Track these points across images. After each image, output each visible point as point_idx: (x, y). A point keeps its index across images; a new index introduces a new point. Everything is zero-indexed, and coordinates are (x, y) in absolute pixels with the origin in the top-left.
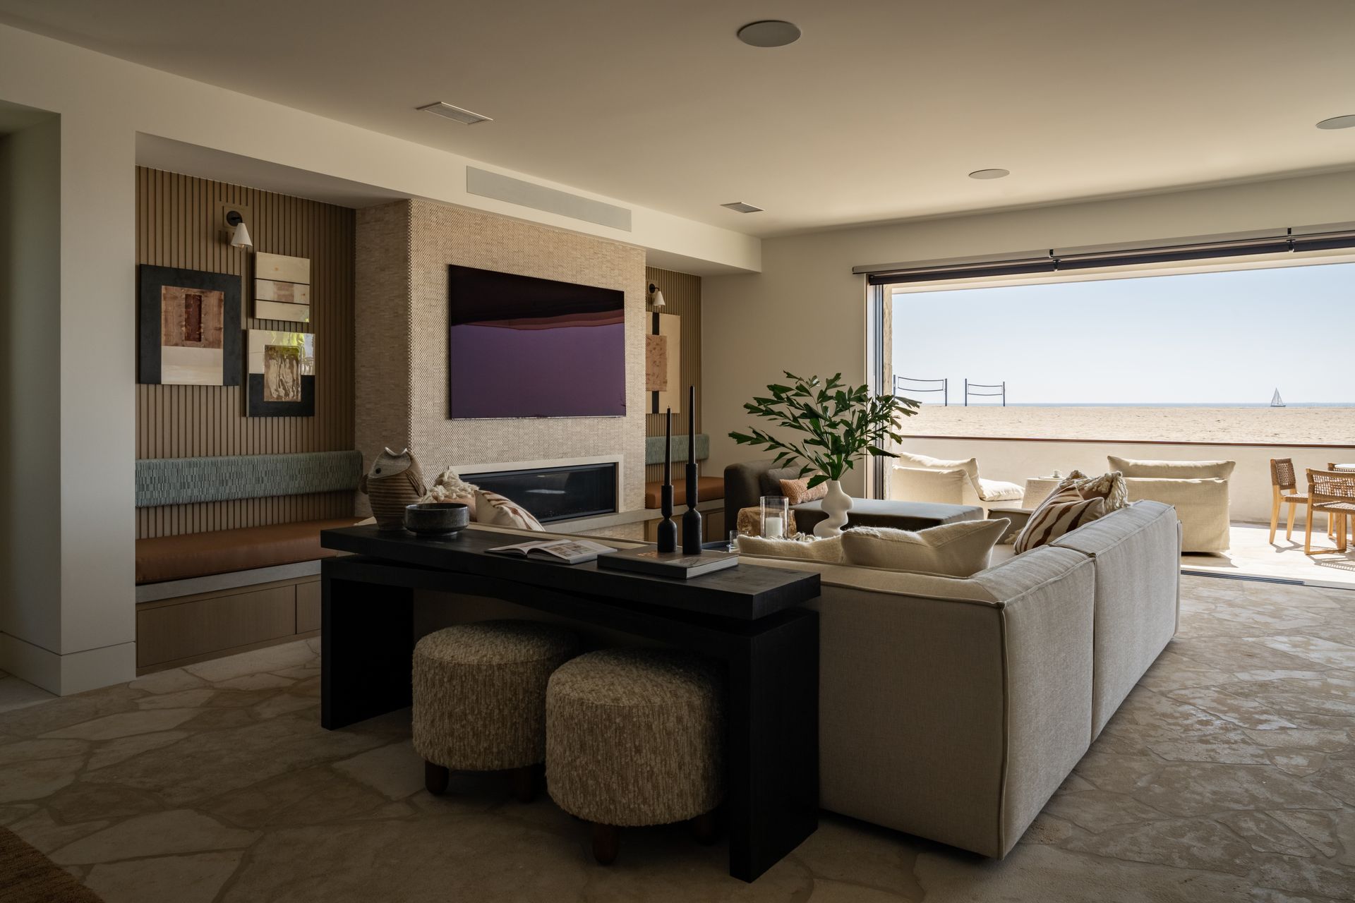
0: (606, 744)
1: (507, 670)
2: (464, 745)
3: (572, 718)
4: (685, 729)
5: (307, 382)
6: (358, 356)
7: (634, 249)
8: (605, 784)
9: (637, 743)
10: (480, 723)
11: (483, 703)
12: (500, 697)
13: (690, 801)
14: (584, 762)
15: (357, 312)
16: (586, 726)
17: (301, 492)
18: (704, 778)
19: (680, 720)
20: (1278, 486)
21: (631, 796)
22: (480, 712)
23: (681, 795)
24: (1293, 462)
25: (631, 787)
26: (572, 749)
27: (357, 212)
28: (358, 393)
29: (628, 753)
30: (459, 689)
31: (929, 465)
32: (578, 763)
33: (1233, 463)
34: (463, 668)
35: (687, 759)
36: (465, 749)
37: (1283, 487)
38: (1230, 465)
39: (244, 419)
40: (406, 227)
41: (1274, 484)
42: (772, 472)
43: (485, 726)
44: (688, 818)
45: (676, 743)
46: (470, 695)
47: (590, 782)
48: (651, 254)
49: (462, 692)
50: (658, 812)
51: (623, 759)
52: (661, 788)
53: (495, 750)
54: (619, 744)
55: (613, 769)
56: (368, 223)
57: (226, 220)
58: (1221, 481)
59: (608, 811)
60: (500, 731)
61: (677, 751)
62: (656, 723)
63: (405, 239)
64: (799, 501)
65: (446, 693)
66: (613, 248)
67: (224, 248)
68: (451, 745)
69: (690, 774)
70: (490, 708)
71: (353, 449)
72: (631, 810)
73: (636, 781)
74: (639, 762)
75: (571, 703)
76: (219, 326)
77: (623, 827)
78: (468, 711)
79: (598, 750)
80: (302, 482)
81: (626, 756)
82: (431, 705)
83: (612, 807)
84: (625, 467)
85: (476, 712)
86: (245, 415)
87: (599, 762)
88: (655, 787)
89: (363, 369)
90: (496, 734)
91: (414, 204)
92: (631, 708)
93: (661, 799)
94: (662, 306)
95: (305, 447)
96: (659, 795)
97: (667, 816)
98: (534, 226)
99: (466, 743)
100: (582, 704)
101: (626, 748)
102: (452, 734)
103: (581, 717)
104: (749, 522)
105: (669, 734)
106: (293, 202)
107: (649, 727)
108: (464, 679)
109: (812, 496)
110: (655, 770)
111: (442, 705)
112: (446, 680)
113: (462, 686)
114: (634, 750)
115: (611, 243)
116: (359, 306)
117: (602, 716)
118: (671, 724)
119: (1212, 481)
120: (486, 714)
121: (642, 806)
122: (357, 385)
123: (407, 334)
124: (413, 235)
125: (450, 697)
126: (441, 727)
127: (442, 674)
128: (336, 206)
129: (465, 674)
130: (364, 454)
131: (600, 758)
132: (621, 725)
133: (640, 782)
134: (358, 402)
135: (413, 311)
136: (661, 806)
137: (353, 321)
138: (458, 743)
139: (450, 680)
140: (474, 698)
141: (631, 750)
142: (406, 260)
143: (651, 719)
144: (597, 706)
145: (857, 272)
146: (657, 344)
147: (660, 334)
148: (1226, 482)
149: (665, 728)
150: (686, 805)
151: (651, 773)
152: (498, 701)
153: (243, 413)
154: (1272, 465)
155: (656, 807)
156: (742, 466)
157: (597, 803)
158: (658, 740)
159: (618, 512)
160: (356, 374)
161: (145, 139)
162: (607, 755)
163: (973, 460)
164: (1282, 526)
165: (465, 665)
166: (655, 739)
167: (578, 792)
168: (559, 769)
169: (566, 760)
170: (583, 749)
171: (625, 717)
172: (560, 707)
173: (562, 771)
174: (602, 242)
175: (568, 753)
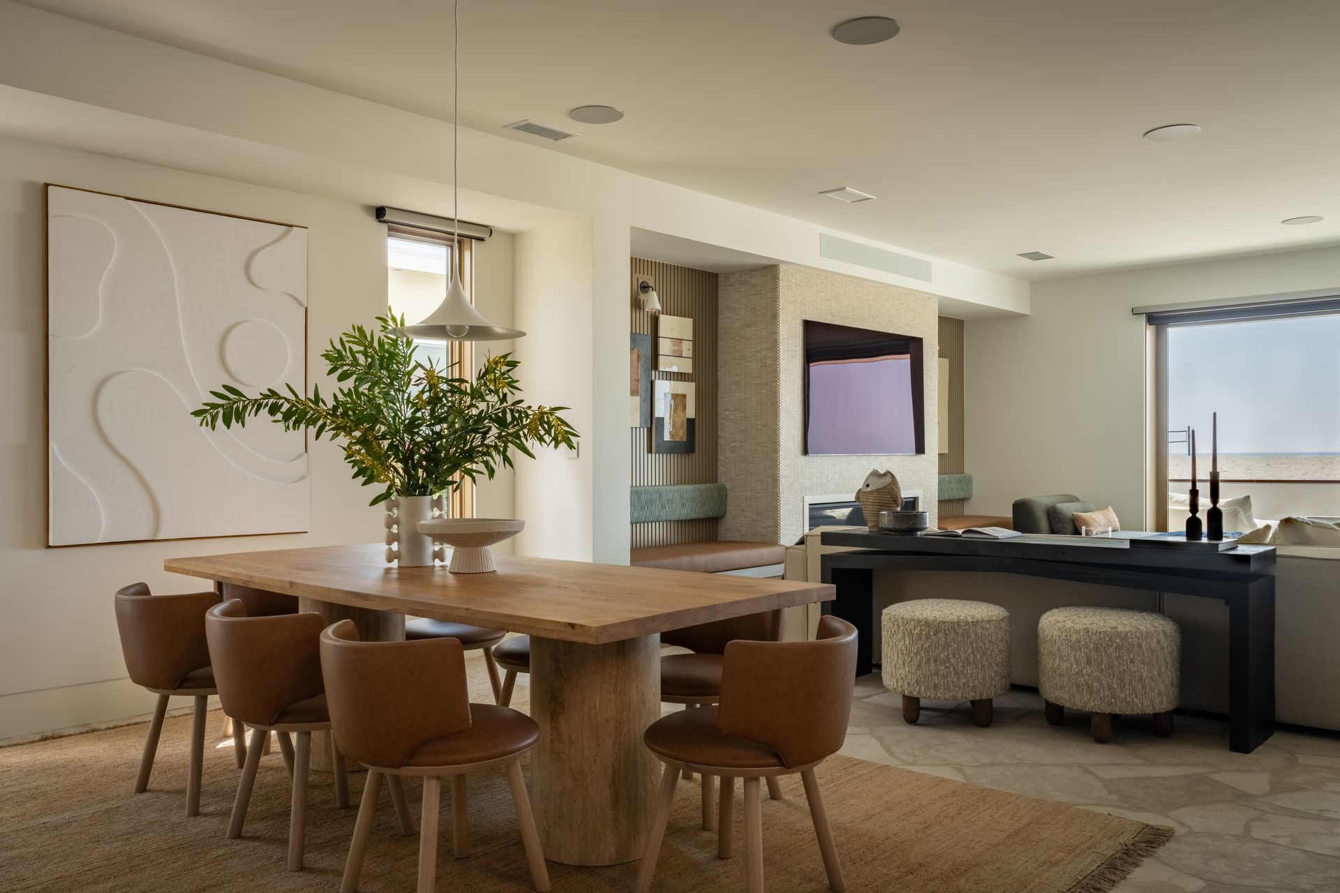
0: (1108, 657)
1: (979, 626)
2: (948, 682)
3: (1079, 642)
4: (1163, 648)
5: (691, 423)
6: (721, 402)
7: (930, 298)
8: (1107, 685)
9: (1132, 657)
10: (961, 664)
11: (962, 649)
12: (974, 645)
13: (1165, 699)
14: (1090, 671)
15: (721, 362)
16: (1092, 646)
17: (688, 518)
18: (1172, 685)
19: (1159, 642)
21: (1127, 692)
22: (960, 657)
23: (1159, 694)
25: (1127, 686)
26: (1079, 663)
27: (720, 275)
28: (720, 433)
29: (1125, 663)
30: (944, 640)
32: (1084, 672)
34: (946, 624)
35: (1163, 669)
36: (948, 685)
39: (650, 455)
40: (775, 288)
42: (1059, 506)
43: (963, 667)
44: (1163, 711)
45: (1157, 657)
46: (952, 644)
47: (1095, 684)
48: (943, 302)
49: (946, 642)
50: (1146, 704)
51: (1121, 667)
52: (1148, 688)
53: (971, 685)
54: (1119, 657)
55: (1114, 674)
56: (733, 285)
57: (639, 290)
59: (1110, 704)
60: (974, 671)
61: (1157, 663)
62: (1144, 643)
63: (775, 299)
64: (1094, 533)
65: (932, 643)
66: (914, 298)
67: (638, 311)
68: (937, 682)
69: (1164, 680)
70: (967, 653)
71: (716, 482)
72: (1128, 703)
73: (1131, 683)
74: (1133, 669)
75: (1078, 632)
76: (637, 377)
77: (1120, 715)
78: (951, 656)
79: (1102, 661)
80: (689, 510)
81: (1123, 666)
82: (916, 654)
83: (1113, 700)
84: (923, 502)
85: (957, 656)
86: (651, 453)
87: (1102, 670)
88: (1144, 687)
89: (727, 413)
90: (972, 673)
91: (782, 268)
92: (1127, 633)
93: (1147, 696)
95: (690, 479)
96: (1146, 692)
97: (1151, 708)
98: (860, 281)
99: (949, 679)
100: (1088, 632)
101: (1124, 659)
102: (937, 674)
105: (1153, 651)
106: (687, 271)
107: (1140, 646)
108: (947, 632)
110: (1144, 675)
111: (928, 653)
112: (932, 633)
113: (946, 638)
114: (1129, 661)
115: (913, 292)
116: (722, 358)
117: (1105, 639)
118: (1153, 645)
120: (964, 657)
121: (1135, 700)
122: (720, 427)
123: (776, 382)
124: (781, 295)
125: (935, 646)
126: (927, 669)
127: (929, 630)
128: (706, 272)
129: (948, 629)
130: (728, 486)
131: (1103, 667)
132: (1120, 644)
133: (1134, 683)
134: (720, 441)
135: (781, 361)
136: (1147, 700)
137: (716, 371)
138: (943, 680)
139: (935, 634)
140: (956, 646)
141: (1127, 662)
142: (775, 317)
143: (1140, 640)
144: (1100, 633)
145: (1135, 312)
149: (1150, 647)
150: (1162, 701)
151: (1141, 678)
152: (973, 648)
153: (650, 451)
155: (1144, 701)
156: (1030, 500)
157: (1101, 698)
158: (1146, 655)
160: (719, 417)
161: (636, 231)
162: (1109, 664)
163: (1248, 497)
165: (948, 622)
166: (1144, 655)
167: (1085, 692)
168: (1066, 679)
169: (1073, 671)
170: (1089, 662)
171: (1122, 639)
172: (1066, 636)
173: (1069, 680)
174: (907, 293)
175: (1075, 666)
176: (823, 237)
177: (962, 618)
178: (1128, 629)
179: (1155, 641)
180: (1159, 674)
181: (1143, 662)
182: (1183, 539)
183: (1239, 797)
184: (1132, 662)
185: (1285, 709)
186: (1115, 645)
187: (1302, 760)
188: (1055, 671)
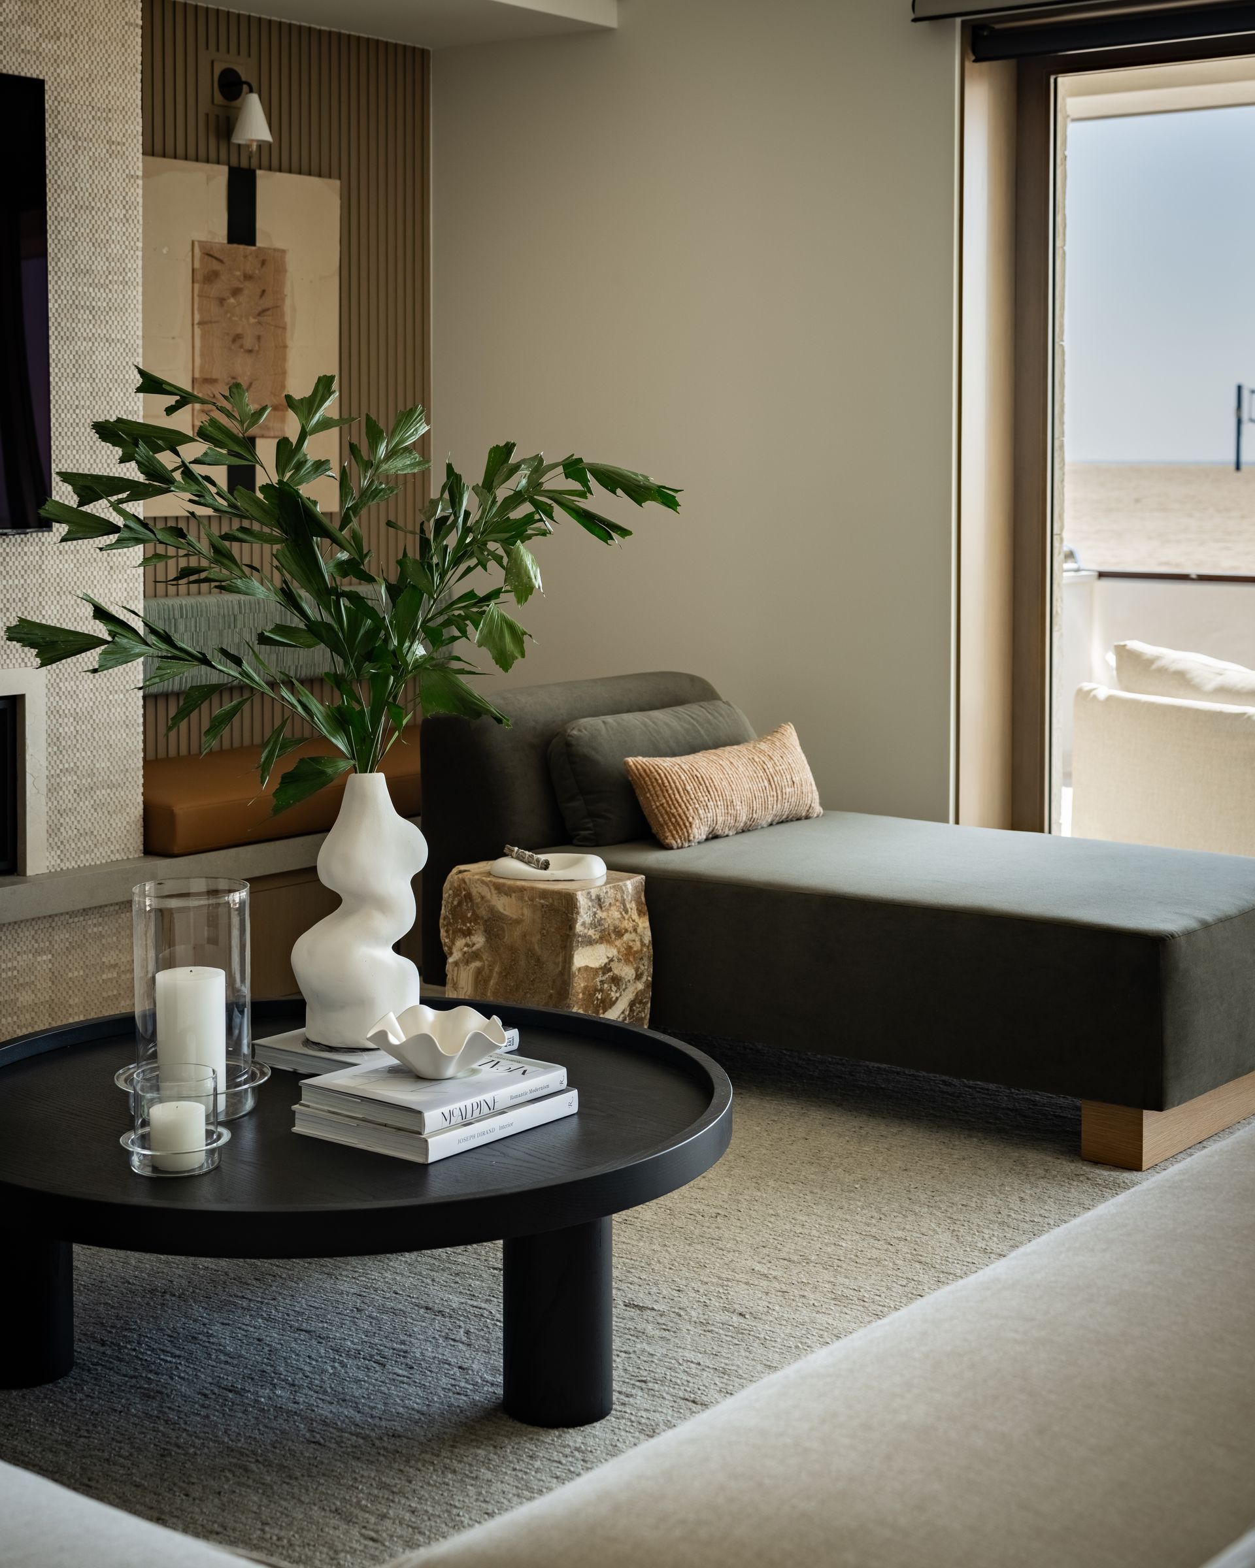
42: (587, 728)
94: (261, 145)
104: (476, 918)
109: (752, 810)
146: (248, 277)
147: (261, 242)
159: (24, 873)
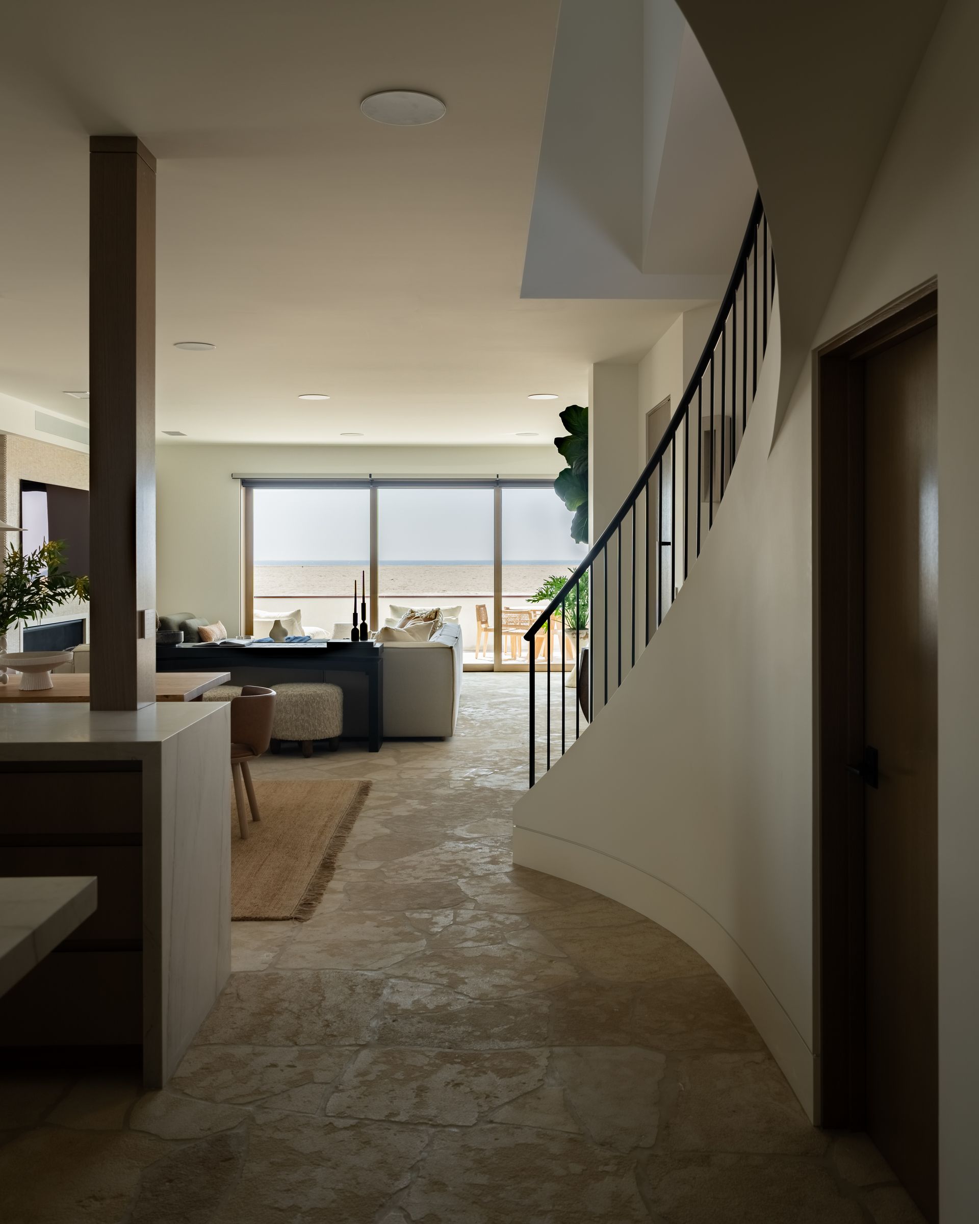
3: (296, 702)
4: (338, 701)
8: (312, 725)
9: (324, 706)
13: (339, 728)
14: (302, 718)
16: (303, 703)
18: (340, 721)
19: (336, 698)
20: (480, 622)
21: (321, 727)
23: (336, 726)
24: (486, 606)
25: (322, 724)
26: (297, 714)
31: (263, 617)
33: (461, 607)
35: (337, 712)
37: (483, 623)
38: (459, 608)
41: (478, 621)
42: (186, 621)
45: (336, 706)
47: (306, 724)
50: (330, 732)
54: (318, 708)
55: (315, 718)
58: (454, 619)
59: (313, 734)
61: (335, 709)
62: (330, 699)
69: (338, 718)
72: (321, 733)
74: (325, 713)
77: (318, 740)
79: (309, 711)
81: (320, 712)
83: (315, 732)
87: (310, 716)
88: (330, 723)
91: (8, 438)
93: (331, 727)
97: (332, 734)
100: (301, 696)
101: (320, 709)
103: (302, 700)
105: (332, 703)
107: (328, 701)
110: (330, 716)
114: (323, 709)
117: (310, 699)
118: (334, 699)
119: (450, 619)
124: (7, 460)
133: (325, 722)
135: (7, 513)
136: (331, 730)
143: (328, 698)
144: (308, 695)
145: (233, 477)
148: (457, 619)
149: (332, 701)
150: (336, 730)
151: (329, 718)
154: (477, 609)
158: (330, 705)
164: (481, 651)
167: (300, 730)
168: (289, 724)
169: (294, 719)
170: (302, 712)
171: (320, 697)
172: (289, 699)
173: (291, 724)
174: (80, 455)
175: (294, 716)
176: (37, 414)
177: (230, 694)
178: (322, 692)
179: (334, 697)
180: (336, 715)
181: (329, 709)
182: (350, 641)
183: (387, 767)
184: (325, 710)
185: (388, 731)
186: (316, 701)
187: (402, 751)
188: (282, 721)
